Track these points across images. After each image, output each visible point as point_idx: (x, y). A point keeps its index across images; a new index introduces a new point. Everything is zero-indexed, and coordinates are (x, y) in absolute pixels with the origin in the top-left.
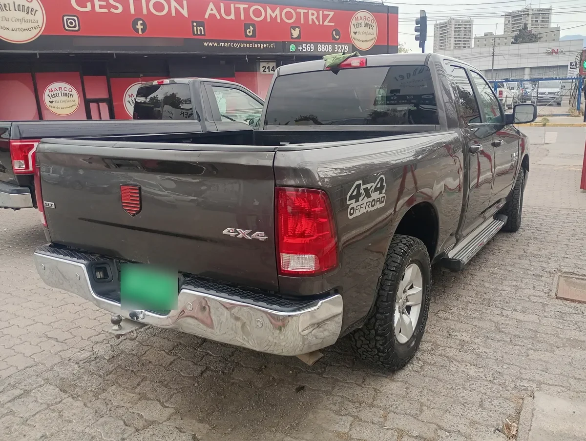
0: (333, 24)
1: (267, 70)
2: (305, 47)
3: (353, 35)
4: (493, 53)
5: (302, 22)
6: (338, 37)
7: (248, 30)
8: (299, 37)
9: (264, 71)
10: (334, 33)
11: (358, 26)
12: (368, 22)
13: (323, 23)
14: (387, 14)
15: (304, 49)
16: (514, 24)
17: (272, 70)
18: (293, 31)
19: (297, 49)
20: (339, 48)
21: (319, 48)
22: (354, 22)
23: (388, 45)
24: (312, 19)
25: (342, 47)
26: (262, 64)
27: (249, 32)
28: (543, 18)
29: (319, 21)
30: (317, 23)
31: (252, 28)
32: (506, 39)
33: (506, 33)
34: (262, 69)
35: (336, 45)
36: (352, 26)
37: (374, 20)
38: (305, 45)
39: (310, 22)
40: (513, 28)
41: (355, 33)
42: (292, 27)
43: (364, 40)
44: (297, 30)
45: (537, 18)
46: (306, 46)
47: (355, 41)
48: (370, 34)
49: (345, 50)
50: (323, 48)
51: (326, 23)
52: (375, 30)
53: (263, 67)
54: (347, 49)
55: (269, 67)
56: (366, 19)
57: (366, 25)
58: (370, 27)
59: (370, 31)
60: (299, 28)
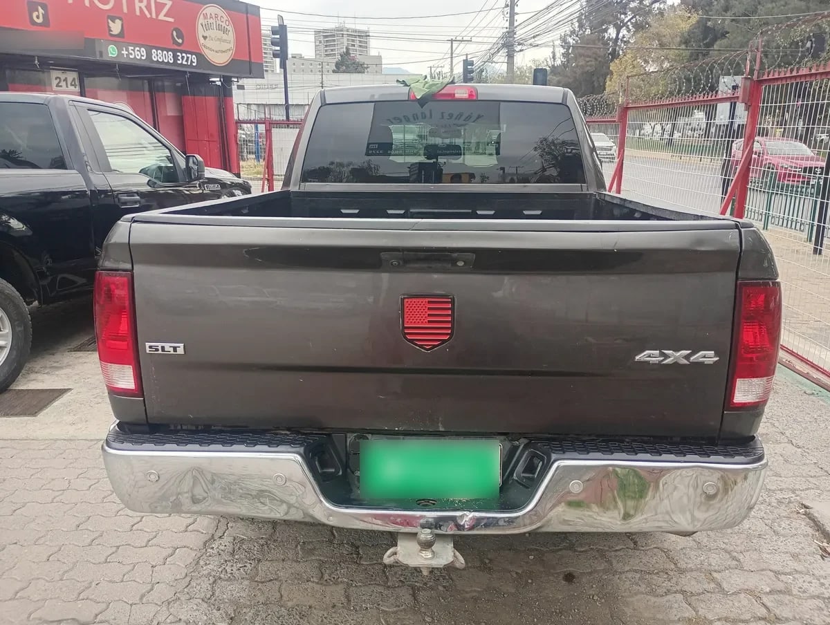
0: (171, 20)
1: (63, 84)
2: (132, 52)
3: (202, 40)
4: (322, 83)
5: (125, 10)
6: (180, 41)
7: (35, 14)
8: (121, 35)
9: (57, 86)
10: (175, 33)
11: (207, 27)
12: (221, 23)
13: (157, 16)
14: (245, 15)
15: (131, 54)
16: (326, 46)
17: (72, 85)
18: (111, 24)
19: (120, 54)
20: (183, 58)
21: (154, 55)
22: (201, 20)
23: (250, 62)
24: (140, 7)
25: (188, 58)
26: (54, 74)
27: (38, 17)
28: (360, 42)
29: (151, 14)
30: (149, 16)
31: (41, 11)
32: (328, 65)
33: (318, 56)
34: (55, 82)
35: (179, 54)
36: (200, 25)
37: (229, 21)
38: (132, 48)
39: (138, 13)
40: (326, 51)
41: (205, 38)
42: (109, 17)
43: (217, 49)
44: (118, 22)
45: (353, 41)
46: (133, 50)
47: (204, 49)
48: (225, 41)
49: (192, 62)
50: (160, 56)
51: (161, 17)
52: (231, 36)
53: (56, 79)
54: (195, 61)
55: (66, 80)
56: (219, 18)
57: (219, 28)
58: (225, 31)
59: (225, 37)
60: (120, 19)
